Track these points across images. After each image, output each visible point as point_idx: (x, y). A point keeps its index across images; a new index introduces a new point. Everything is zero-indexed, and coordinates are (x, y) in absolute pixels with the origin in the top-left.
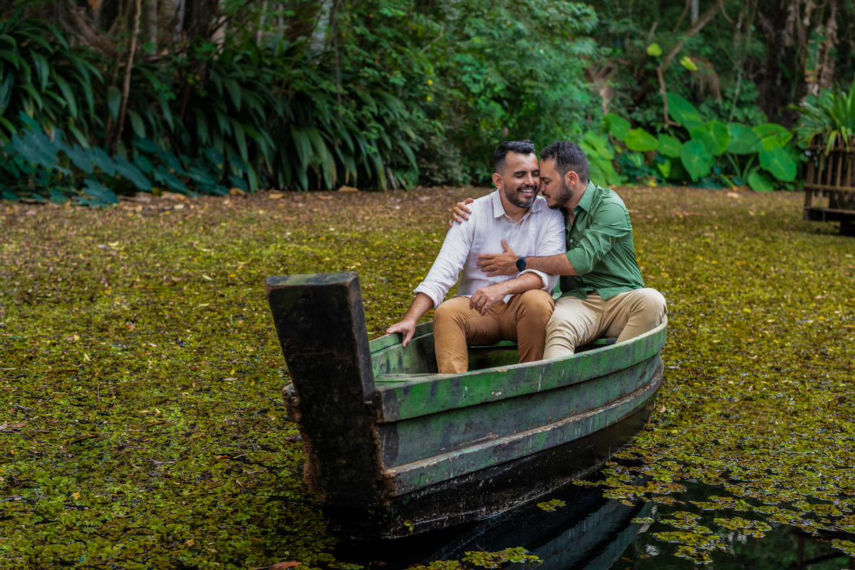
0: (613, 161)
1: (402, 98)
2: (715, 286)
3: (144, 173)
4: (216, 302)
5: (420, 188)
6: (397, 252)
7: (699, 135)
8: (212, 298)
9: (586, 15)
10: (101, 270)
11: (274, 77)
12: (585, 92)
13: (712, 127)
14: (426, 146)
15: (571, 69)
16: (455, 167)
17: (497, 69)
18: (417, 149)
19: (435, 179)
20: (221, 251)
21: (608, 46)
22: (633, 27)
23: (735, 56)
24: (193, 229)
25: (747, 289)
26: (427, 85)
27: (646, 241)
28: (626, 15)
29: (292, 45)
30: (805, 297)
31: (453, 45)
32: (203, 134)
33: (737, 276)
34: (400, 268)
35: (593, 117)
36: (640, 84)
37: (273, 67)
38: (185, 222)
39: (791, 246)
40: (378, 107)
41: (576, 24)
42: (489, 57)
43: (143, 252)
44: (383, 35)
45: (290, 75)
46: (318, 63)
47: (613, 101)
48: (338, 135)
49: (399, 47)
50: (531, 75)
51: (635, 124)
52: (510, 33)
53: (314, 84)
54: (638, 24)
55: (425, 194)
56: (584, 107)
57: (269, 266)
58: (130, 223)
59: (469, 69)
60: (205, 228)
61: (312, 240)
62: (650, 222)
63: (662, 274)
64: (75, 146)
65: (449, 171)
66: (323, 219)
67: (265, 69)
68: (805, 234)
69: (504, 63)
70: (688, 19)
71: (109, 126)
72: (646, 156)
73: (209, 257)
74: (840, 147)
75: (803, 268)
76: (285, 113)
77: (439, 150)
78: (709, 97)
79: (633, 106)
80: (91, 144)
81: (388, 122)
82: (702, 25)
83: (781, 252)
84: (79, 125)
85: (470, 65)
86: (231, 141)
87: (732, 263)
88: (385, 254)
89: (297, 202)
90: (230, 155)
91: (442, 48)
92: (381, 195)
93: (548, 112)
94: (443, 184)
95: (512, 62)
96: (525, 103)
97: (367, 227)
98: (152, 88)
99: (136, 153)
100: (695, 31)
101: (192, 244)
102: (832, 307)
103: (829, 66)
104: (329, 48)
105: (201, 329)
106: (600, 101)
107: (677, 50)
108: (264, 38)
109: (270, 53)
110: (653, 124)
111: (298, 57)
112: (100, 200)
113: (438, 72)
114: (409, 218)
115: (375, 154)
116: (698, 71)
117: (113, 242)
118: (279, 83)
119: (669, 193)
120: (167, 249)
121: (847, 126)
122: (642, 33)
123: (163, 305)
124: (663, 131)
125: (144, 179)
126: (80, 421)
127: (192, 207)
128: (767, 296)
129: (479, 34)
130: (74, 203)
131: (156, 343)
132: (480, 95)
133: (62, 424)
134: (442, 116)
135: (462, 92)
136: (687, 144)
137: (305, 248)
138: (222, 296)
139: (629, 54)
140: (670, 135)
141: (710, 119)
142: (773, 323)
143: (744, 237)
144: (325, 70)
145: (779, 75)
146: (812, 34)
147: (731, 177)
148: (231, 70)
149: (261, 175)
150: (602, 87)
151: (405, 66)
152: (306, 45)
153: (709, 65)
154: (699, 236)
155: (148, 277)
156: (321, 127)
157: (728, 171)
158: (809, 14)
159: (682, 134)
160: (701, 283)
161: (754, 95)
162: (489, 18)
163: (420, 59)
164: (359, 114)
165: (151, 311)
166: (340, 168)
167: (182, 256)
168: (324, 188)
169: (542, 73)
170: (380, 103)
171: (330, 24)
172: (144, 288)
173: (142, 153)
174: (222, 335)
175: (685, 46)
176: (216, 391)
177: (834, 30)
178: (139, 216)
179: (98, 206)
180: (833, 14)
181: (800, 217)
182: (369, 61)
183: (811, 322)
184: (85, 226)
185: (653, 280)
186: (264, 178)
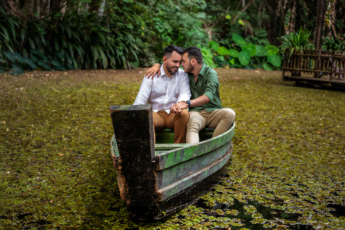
0: (213, 59)
1: (133, 34)
2: (247, 104)
3: (34, 62)
4: (58, 110)
5: (139, 68)
6: (128, 92)
7: (245, 49)
8: (57, 108)
9: (202, 3)
10: (16, 98)
11: (84, 26)
12: (202, 32)
13: (250, 46)
14: (142, 53)
15: (197, 24)
16: (153, 60)
17: (169, 23)
18: (138, 53)
19: (145, 65)
20: (62, 91)
21: (211, 15)
22: (220, 8)
23: (259, 20)
24: (52, 83)
25: (259, 106)
26: (142, 29)
27: (223, 88)
28: (217, 4)
29: (91, 14)
30: (280, 108)
31: (152, 14)
32: (57, 48)
33: (256, 101)
34: (129, 97)
35: (205, 42)
36: (223, 30)
37: (84, 22)
38: (49, 80)
39: (277, 90)
40: (123, 37)
41: (198, 7)
42: (166, 19)
43: (32, 91)
44: (125, 10)
45: (90, 25)
46: (101, 21)
47: (213, 36)
48: (108, 48)
49: (131, 15)
50: (181, 26)
51: (221, 45)
52: (174, 10)
53: (99, 28)
54: (222, 7)
55: (142, 70)
56: (201, 38)
57: (79, 96)
58: (28, 81)
59: (158, 23)
60: (56, 83)
61: (97, 87)
62: (225, 81)
63: (228, 100)
64: (8, 52)
65: (150, 62)
66: (102, 79)
67: (81, 23)
68: (282, 86)
69: (171, 21)
70: (241, 6)
71: (21, 44)
72: (225, 57)
73: (57, 93)
74: (295, 53)
75: (280, 98)
76: (88, 39)
77: (146, 54)
78: (249, 35)
79: (221, 38)
80: (14, 51)
81: (127, 43)
82: (246, 8)
83: (273, 92)
84: (10, 44)
85: (159, 22)
86: (67, 50)
87: (254, 96)
88: (124, 92)
89: (92, 73)
90: (67, 56)
91: (148, 15)
92: (124, 71)
93: (188, 40)
94: (148, 67)
95: (174, 21)
96: (180, 36)
97: (118, 82)
98: (38, 30)
99: (31, 55)
100: (244, 10)
101: (51, 88)
102: (289, 112)
103: (293, 24)
104: (105, 15)
105: (52, 119)
106: (208, 36)
107: (237, 17)
108: (80, 11)
109: (82, 17)
110: (228, 45)
111: (93, 18)
112: (17, 72)
113: (146, 24)
114: (134, 79)
115: (122, 55)
116: (244, 25)
117: (22, 87)
118: (86, 28)
119: (234, 71)
120: (42, 90)
121: (298, 46)
122: (224, 11)
123: (38, 110)
124: (232, 48)
125: (35, 65)
126: (11, 154)
127: (52, 75)
128: (266, 108)
129: (162, 10)
130: (8, 73)
131: (34, 125)
132: (162, 33)
133: (5, 155)
134: (148, 41)
135: (156, 32)
136: (241, 53)
137: (94, 90)
138: (61, 107)
139: (219, 19)
140: (234, 49)
141: (249, 43)
142: (266, 118)
143: (260, 87)
144: (103, 24)
145: (275, 27)
146: (287, 12)
147: (257, 65)
148: (68, 23)
149: (79, 63)
150: (209, 31)
151: (133, 22)
152: (96, 14)
153: (249, 23)
154: (243, 86)
155: (33, 100)
156: (101, 45)
157: (256, 63)
158: (286, 5)
159: (239, 49)
160: (242, 103)
161: (266, 35)
162: (166, 4)
163: (139, 19)
164: (116, 40)
165: (34, 113)
166: (109, 61)
167: (47, 92)
168: (103, 68)
169: (185, 25)
170: (124, 36)
171: (106, 6)
172: (32, 104)
173: (34, 54)
174: (59, 122)
175: (240, 16)
176: (60, 143)
177: (295, 11)
178: (32, 78)
179: (17, 74)
180: (295, 5)
181: (281, 80)
182: (120, 20)
183: (280, 117)
184: (11, 82)
185: (224, 102)
186: (80, 64)
